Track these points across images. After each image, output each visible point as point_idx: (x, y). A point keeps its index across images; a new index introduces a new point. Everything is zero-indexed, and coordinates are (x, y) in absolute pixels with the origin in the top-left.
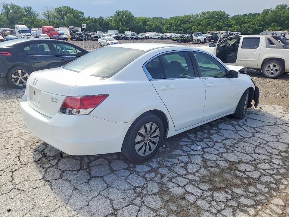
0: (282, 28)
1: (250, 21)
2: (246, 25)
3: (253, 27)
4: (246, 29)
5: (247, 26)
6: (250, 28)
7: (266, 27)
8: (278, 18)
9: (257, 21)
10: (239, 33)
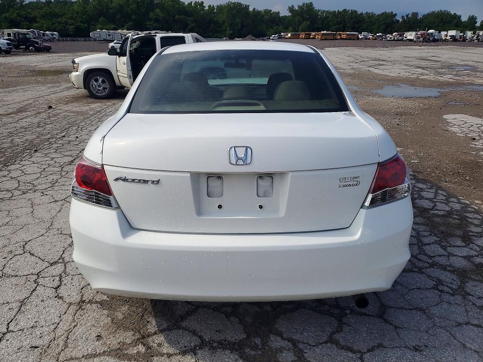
0: (116, 26)
1: (65, 14)
2: (59, 20)
3: (73, 24)
4: (62, 26)
5: (63, 21)
6: (68, 26)
7: (92, 25)
8: (105, 10)
9: (75, 13)
10: (54, 33)
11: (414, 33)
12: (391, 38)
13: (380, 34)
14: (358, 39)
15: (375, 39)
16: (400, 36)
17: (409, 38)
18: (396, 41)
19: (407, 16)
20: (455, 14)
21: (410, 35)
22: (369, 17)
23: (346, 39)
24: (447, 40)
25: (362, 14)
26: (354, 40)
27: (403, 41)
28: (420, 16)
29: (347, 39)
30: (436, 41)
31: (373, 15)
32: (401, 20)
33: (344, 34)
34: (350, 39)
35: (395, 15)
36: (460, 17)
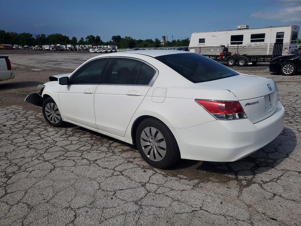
11: (48, 46)
12: (35, 48)
13: (26, 46)
14: (13, 49)
15: (25, 49)
16: (40, 47)
17: (46, 48)
18: (38, 50)
19: (39, 36)
20: (65, 36)
21: (46, 47)
22: (14, 35)
23: (4, 49)
24: (68, 49)
25: (8, 33)
26: (10, 49)
27: (43, 50)
28: (46, 37)
29: (6, 49)
30: (62, 50)
31: (17, 34)
32: (35, 38)
33: (2, 46)
34: (7, 49)
35: (31, 35)
36: (68, 37)
